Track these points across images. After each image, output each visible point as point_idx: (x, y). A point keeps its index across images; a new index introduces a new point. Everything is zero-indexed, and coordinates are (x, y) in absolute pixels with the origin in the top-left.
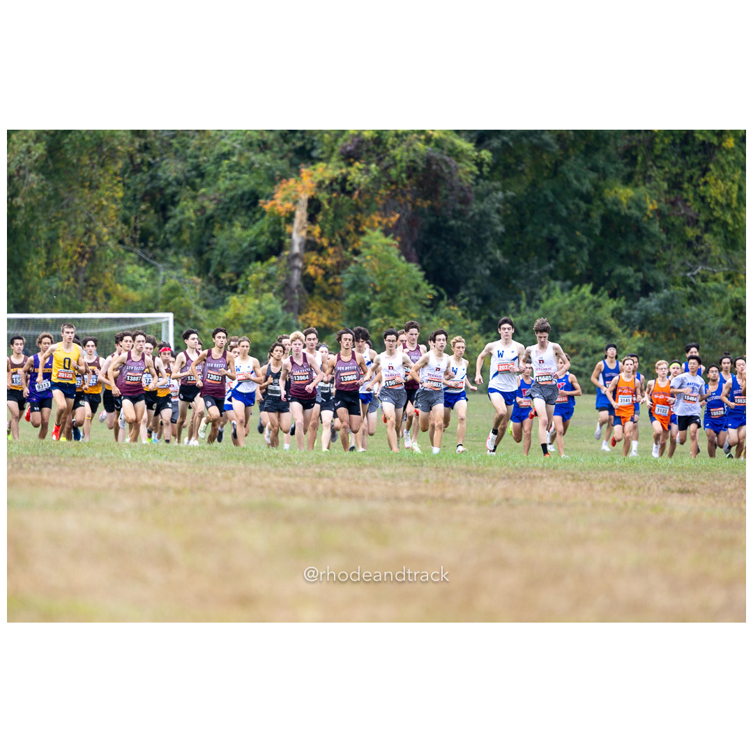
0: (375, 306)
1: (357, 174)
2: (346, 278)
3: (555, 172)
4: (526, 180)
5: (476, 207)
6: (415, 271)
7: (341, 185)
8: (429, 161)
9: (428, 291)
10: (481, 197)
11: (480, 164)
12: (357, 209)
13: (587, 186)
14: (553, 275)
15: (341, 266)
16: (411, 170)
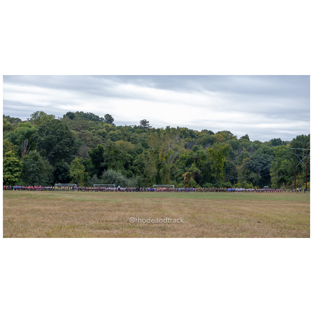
0: (191, 184)
1: (190, 173)
2: (189, 182)
3: (207, 173)
4: (205, 174)
5: (200, 176)
6: (195, 181)
7: (189, 174)
8: (196, 172)
9: (196, 183)
10: (201, 175)
11: (201, 172)
12: (190, 176)
13: (210, 174)
14: (207, 182)
15: (189, 181)
16: (195, 173)
